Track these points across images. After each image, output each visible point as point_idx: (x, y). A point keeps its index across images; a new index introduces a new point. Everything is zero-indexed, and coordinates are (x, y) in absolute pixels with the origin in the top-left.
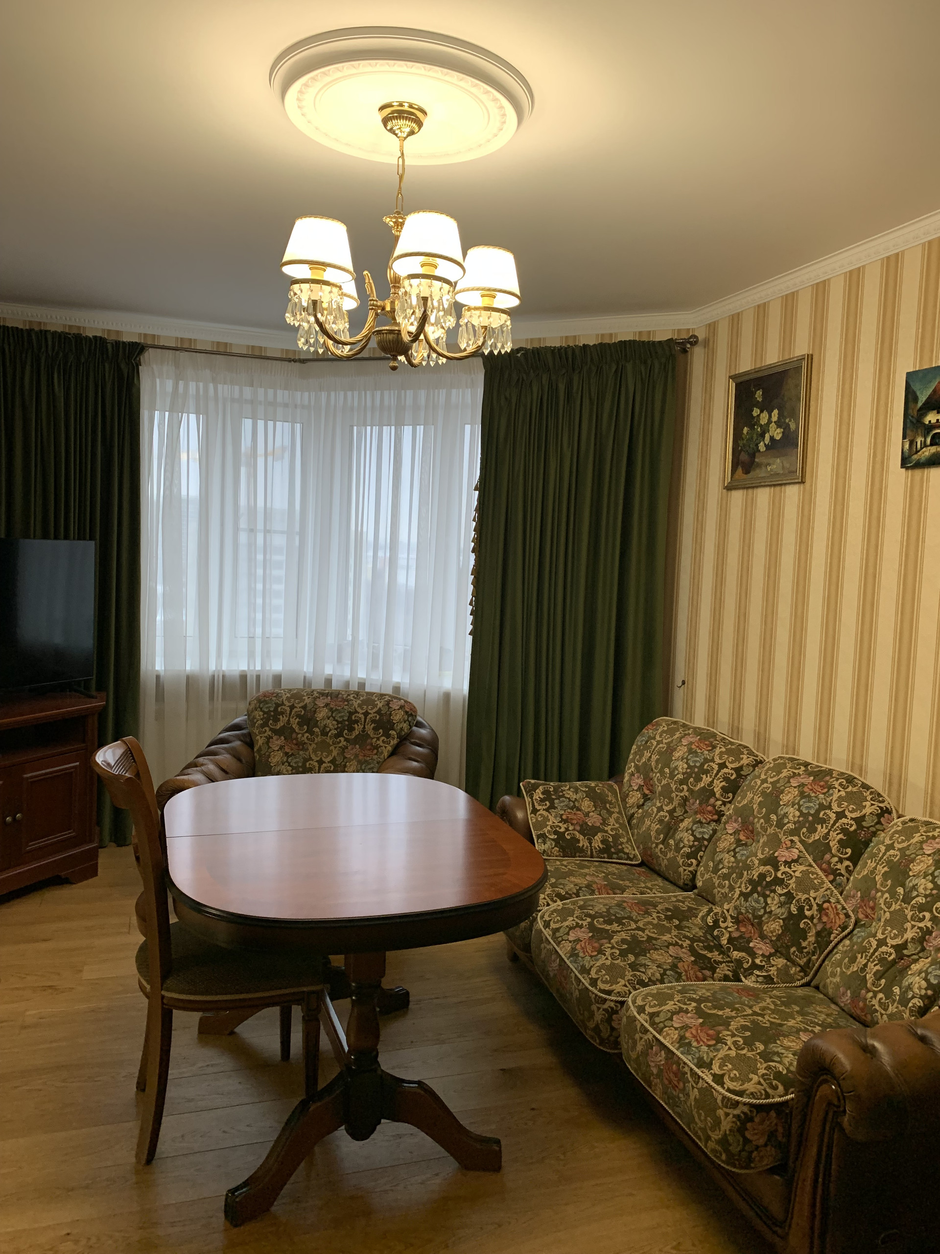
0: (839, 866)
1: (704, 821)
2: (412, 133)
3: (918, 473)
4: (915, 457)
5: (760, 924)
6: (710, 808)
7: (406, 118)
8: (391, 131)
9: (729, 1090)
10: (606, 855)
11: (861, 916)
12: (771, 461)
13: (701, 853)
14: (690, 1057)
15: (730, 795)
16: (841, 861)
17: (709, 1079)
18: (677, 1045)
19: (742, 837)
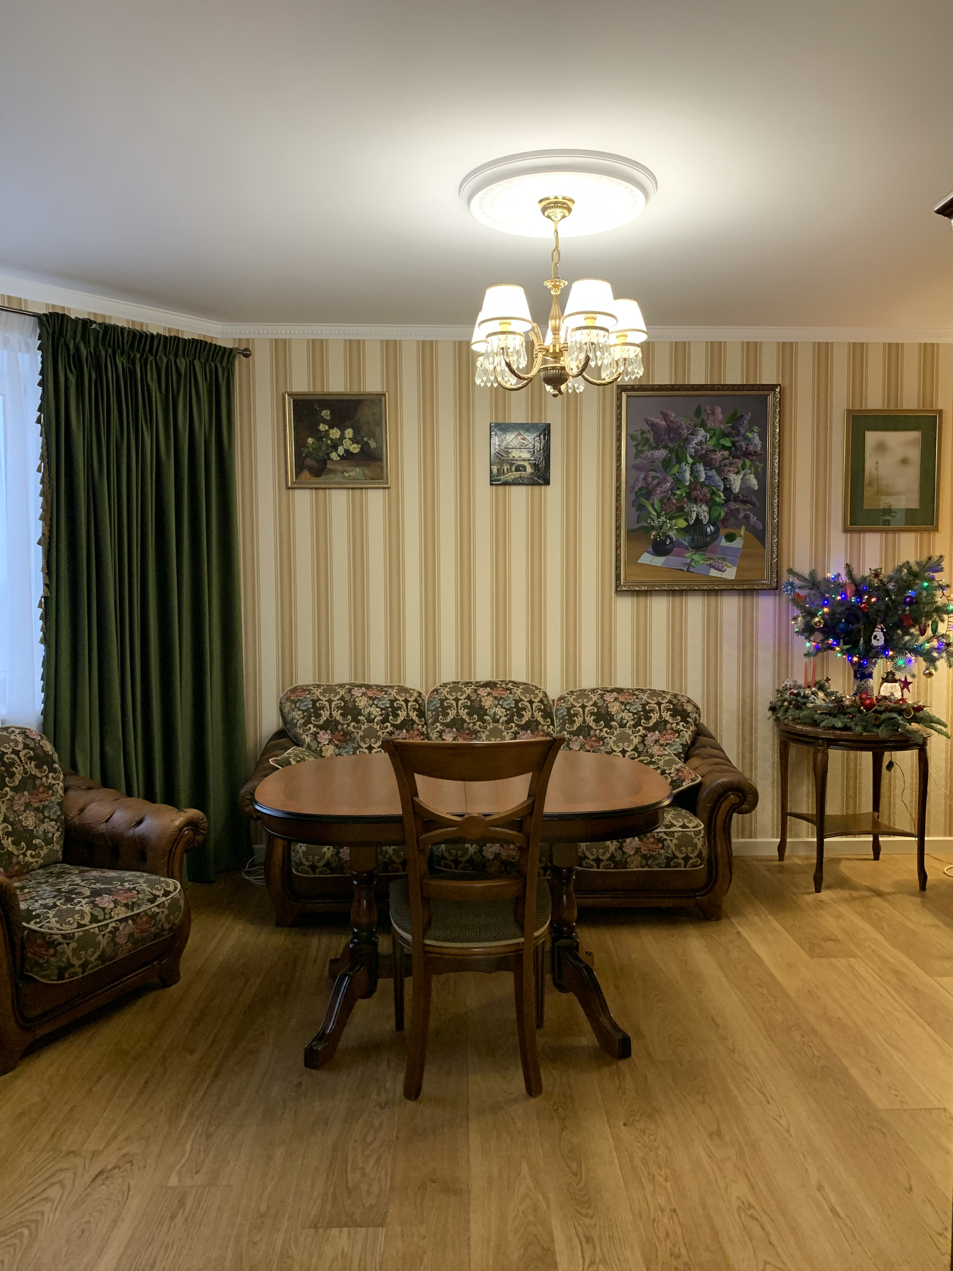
2: (563, 217)
3: (501, 488)
4: (500, 479)
7: (560, 207)
12: (348, 469)
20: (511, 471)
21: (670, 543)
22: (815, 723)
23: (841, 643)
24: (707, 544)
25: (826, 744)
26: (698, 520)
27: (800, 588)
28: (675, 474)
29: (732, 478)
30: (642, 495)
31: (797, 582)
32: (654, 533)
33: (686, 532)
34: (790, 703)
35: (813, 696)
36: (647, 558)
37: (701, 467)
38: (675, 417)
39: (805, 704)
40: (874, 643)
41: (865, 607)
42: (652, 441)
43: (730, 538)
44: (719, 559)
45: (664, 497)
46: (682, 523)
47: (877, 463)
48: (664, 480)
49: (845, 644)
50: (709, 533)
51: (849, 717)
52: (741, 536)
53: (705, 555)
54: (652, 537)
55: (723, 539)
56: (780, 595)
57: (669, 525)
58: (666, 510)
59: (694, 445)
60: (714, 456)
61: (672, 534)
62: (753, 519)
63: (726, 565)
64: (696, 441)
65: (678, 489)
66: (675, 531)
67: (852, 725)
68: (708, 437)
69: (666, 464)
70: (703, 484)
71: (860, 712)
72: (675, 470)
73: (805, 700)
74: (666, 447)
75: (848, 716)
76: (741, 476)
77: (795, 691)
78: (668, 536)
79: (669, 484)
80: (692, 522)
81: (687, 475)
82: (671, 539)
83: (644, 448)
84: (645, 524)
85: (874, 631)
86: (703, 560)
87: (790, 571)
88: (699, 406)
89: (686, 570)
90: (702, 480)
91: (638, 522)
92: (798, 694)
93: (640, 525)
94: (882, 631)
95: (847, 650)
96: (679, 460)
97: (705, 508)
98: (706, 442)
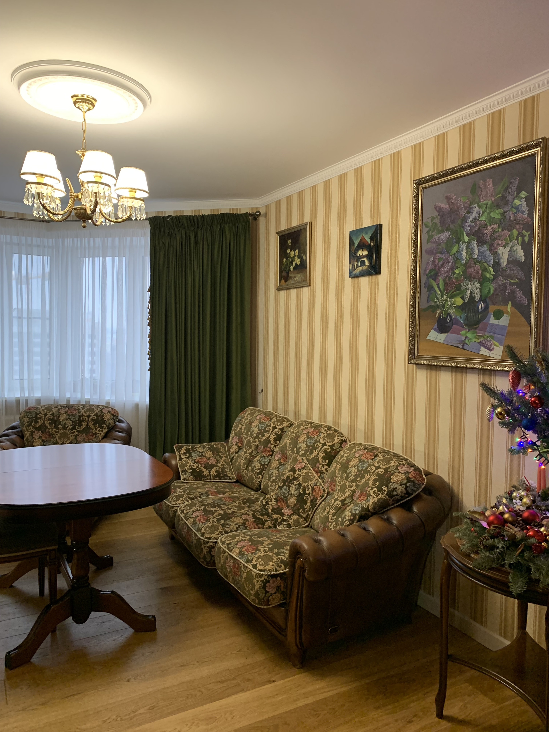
0: (323, 469)
1: (266, 456)
2: (89, 109)
3: (356, 279)
4: (354, 272)
5: (287, 500)
6: (268, 449)
7: (85, 102)
8: (78, 107)
9: (259, 570)
10: (218, 478)
11: (330, 490)
12: (296, 275)
13: (264, 472)
14: (243, 559)
15: (278, 442)
16: (323, 466)
17: (251, 567)
18: (238, 555)
19: (282, 461)
20: (358, 267)
21: (450, 321)
24: (478, 322)
26: (472, 297)
28: (454, 254)
29: (500, 252)
30: (431, 277)
32: (438, 311)
33: (462, 310)
36: (434, 335)
37: (475, 244)
38: (456, 199)
42: (439, 225)
43: (498, 315)
44: (488, 337)
45: (447, 276)
46: (459, 301)
48: (446, 261)
50: (480, 311)
52: (507, 313)
53: (476, 333)
54: (437, 315)
55: (492, 317)
57: (450, 304)
58: (447, 290)
59: (470, 223)
60: (486, 231)
61: (451, 311)
62: (519, 294)
63: (493, 343)
64: (471, 219)
65: (457, 268)
66: (454, 310)
68: (481, 212)
69: (449, 244)
70: (476, 262)
72: (455, 250)
74: (448, 229)
76: (508, 249)
78: (449, 314)
79: (450, 264)
80: (466, 301)
81: (464, 253)
82: (451, 317)
83: (433, 233)
84: (433, 304)
86: (475, 337)
88: (475, 182)
89: (461, 347)
90: (476, 256)
91: (428, 302)
93: (429, 304)
96: (459, 240)
97: (477, 285)
98: (479, 217)
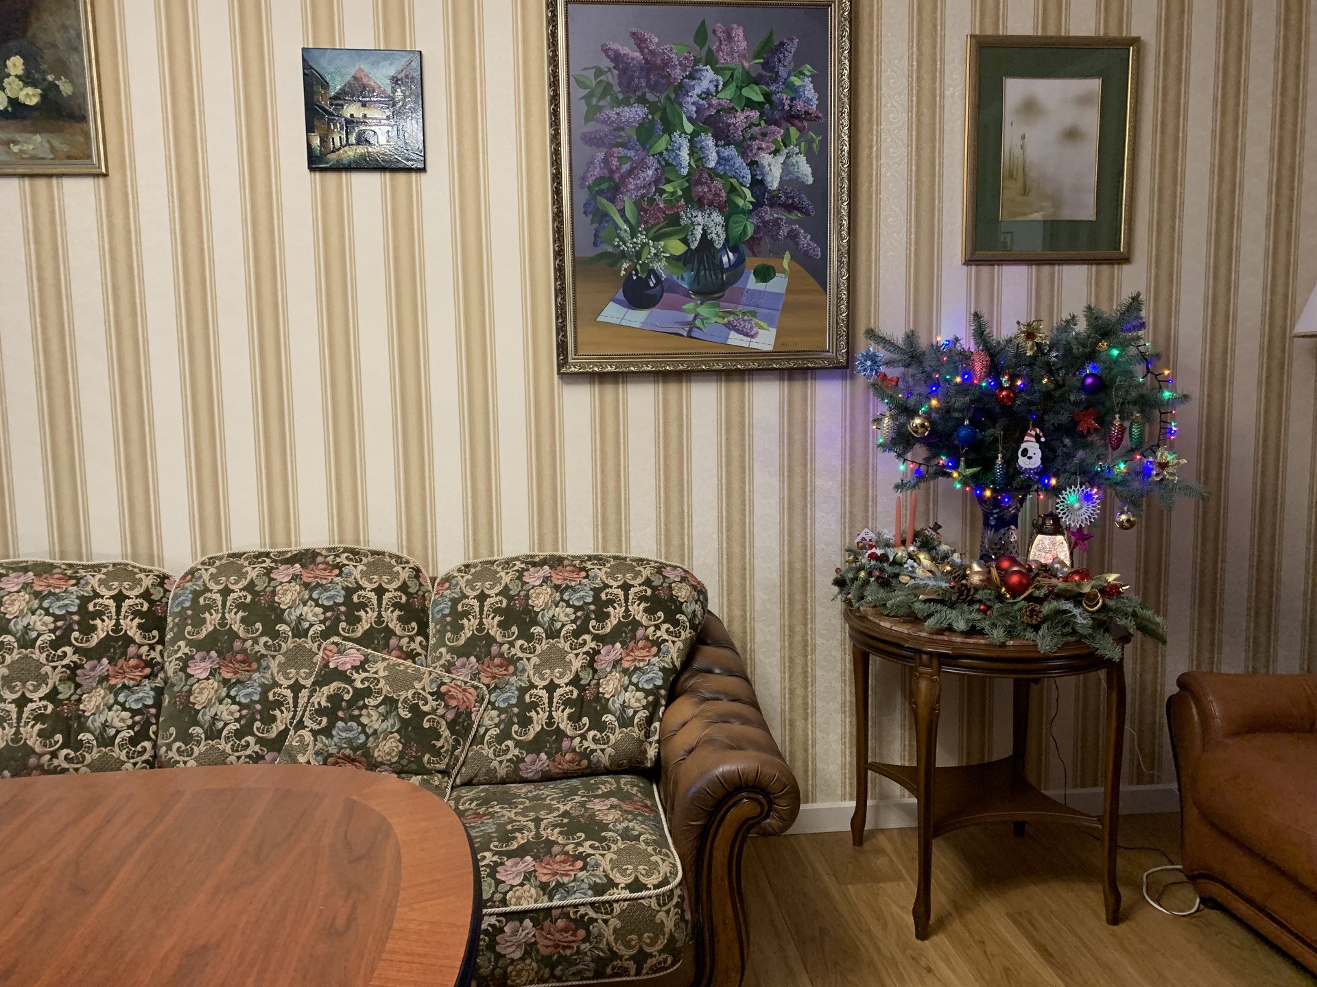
0: (413, 646)
1: (132, 683)
3: (331, 177)
4: (333, 156)
5: (367, 754)
6: (133, 662)
11: (487, 681)
12: (18, 137)
13: (153, 728)
15: (155, 633)
18: (546, 898)
19: (227, 675)
20: (348, 144)
21: (655, 285)
22: (914, 619)
23: (962, 463)
24: (723, 287)
25: (935, 662)
26: (706, 241)
27: (889, 363)
28: (661, 154)
29: (765, 163)
30: (600, 193)
31: (883, 354)
32: (625, 265)
33: (685, 264)
34: (870, 574)
35: (910, 561)
36: (614, 313)
37: (709, 141)
38: (658, 45)
39: (896, 576)
40: (1023, 462)
41: (1008, 396)
42: (617, 88)
43: (764, 274)
44: (744, 314)
45: (643, 196)
46: (676, 247)
47: (1023, 137)
48: (642, 165)
49: (968, 466)
50: (726, 266)
51: (979, 610)
52: (783, 271)
53: (719, 306)
54: (623, 273)
55: (752, 276)
56: (853, 377)
57: (653, 251)
58: (646, 223)
59: (695, 99)
60: (733, 121)
61: (660, 267)
62: (805, 239)
63: (757, 324)
64: (698, 91)
65: (668, 181)
66: (664, 263)
67: (986, 624)
68: (721, 83)
69: (645, 133)
70: (713, 174)
71: (1000, 598)
72: (661, 144)
73: (896, 570)
74: (642, 101)
75: (976, 606)
76: (781, 159)
77: (879, 552)
78: (653, 272)
79: (650, 173)
80: (693, 247)
81: (684, 153)
82: (658, 278)
83: (602, 103)
84: (610, 249)
85: (1022, 441)
86: (717, 315)
87: (871, 334)
88: (703, 22)
89: (685, 334)
90: (712, 164)
91: (595, 244)
92: (883, 558)
93: (599, 250)
94: (1038, 440)
95: (973, 476)
96: (669, 127)
97: (717, 218)
98: (717, 92)
